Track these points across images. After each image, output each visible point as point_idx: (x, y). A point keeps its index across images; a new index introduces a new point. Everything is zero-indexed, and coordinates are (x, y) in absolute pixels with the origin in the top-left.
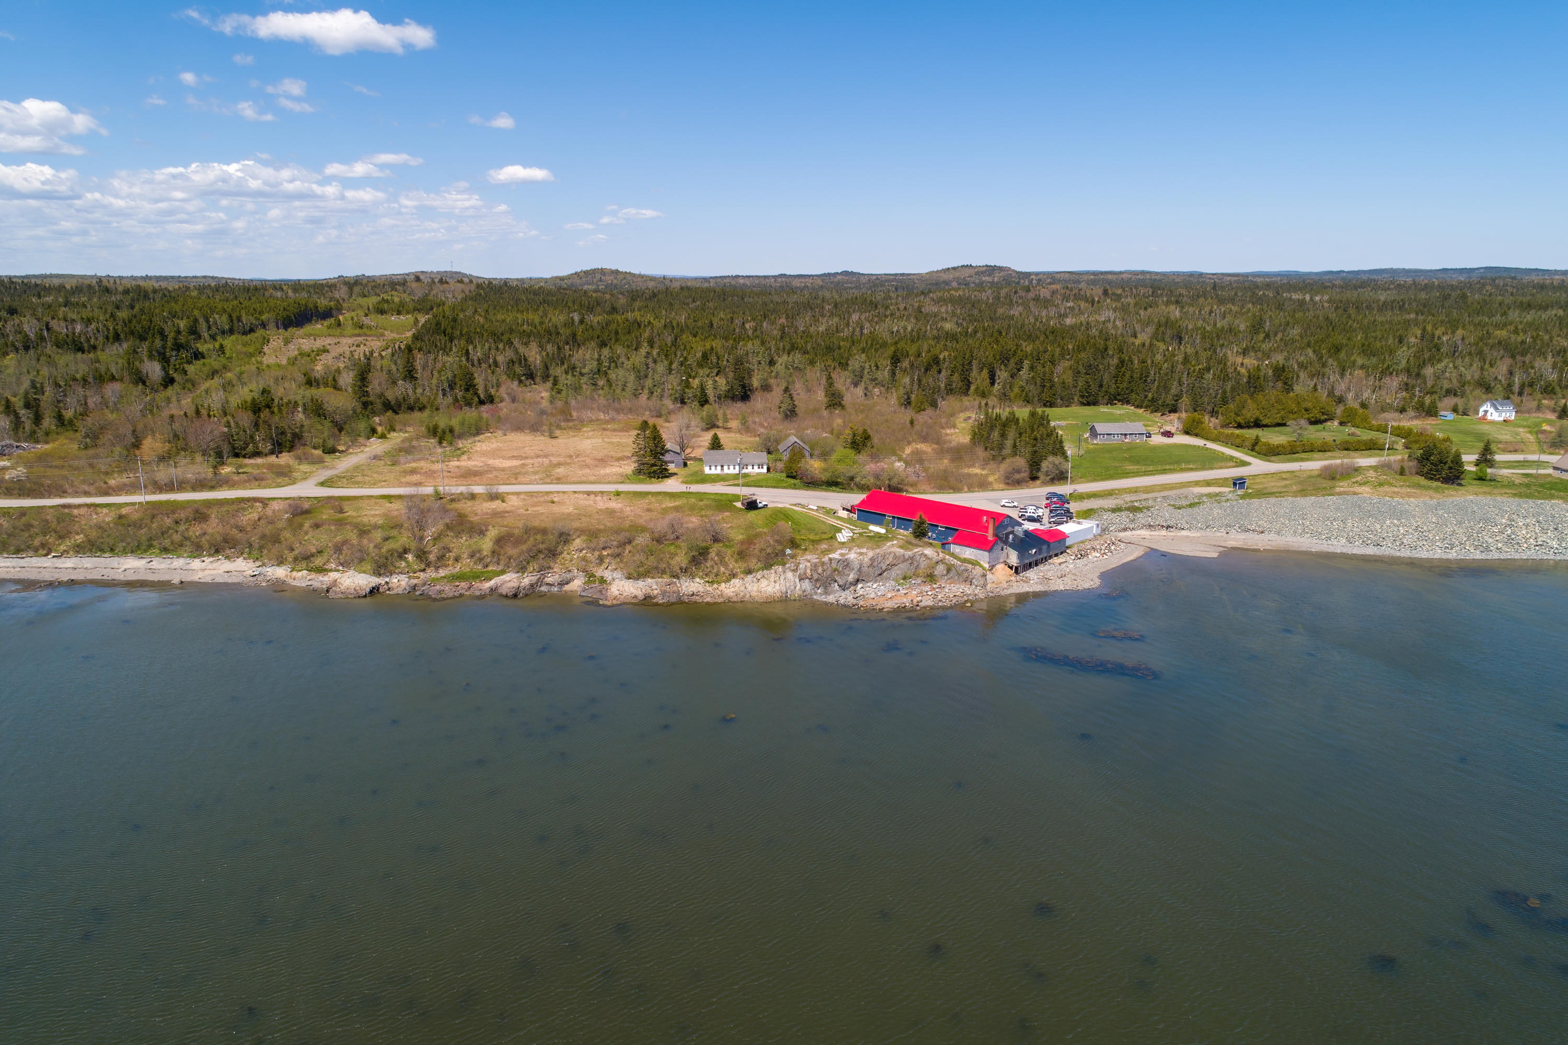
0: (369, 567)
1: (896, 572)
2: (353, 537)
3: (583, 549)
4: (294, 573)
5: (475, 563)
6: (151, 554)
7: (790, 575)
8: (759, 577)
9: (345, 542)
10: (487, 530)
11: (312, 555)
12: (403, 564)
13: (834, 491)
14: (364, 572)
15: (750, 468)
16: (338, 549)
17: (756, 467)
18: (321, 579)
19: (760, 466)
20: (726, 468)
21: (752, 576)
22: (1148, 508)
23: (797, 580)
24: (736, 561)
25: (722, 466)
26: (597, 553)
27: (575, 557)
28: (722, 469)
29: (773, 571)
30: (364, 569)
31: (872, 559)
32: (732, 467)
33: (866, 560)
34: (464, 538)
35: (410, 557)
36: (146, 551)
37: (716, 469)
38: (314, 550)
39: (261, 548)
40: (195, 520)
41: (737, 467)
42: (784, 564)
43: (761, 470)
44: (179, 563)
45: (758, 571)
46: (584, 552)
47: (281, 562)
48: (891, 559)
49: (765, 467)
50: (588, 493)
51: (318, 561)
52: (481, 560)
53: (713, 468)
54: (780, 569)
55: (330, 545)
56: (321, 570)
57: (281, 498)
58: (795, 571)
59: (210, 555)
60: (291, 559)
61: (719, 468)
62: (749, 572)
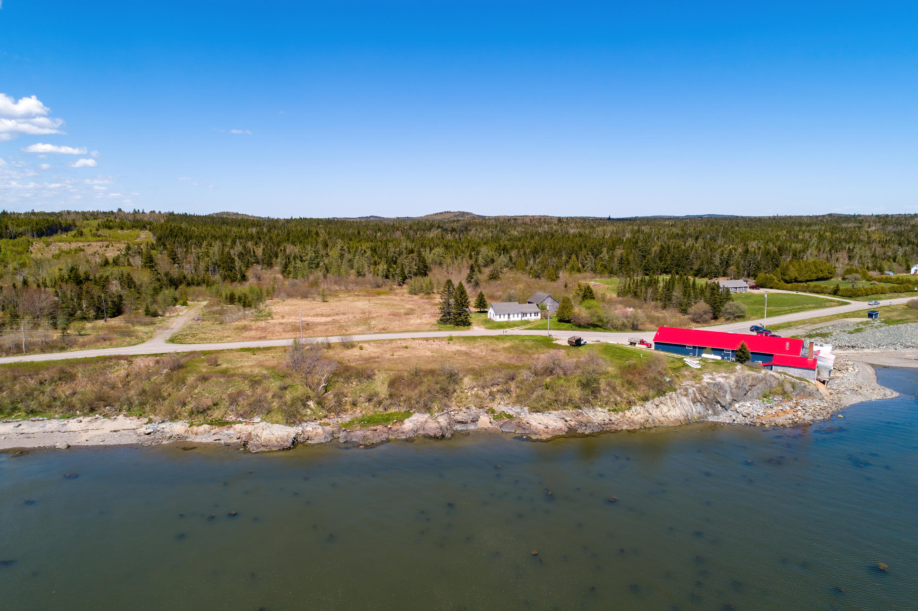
0: (280, 417)
1: (755, 391)
2: (245, 386)
3: (474, 387)
4: (195, 428)
5: (375, 406)
6: (16, 418)
7: (684, 399)
8: (657, 403)
9: (240, 393)
10: (374, 374)
11: (209, 408)
12: (309, 412)
13: (600, 331)
14: (277, 422)
15: (528, 315)
16: (234, 400)
17: (533, 315)
18: (226, 432)
19: (536, 314)
20: (511, 316)
21: (650, 402)
22: (831, 334)
23: (692, 404)
24: (628, 390)
25: (509, 315)
26: (487, 391)
27: (469, 394)
28: (509, 317)
29: (668, 397)
30: (275, 419)
31: (737, 382)
32: (516, 315)
33: (732, 383)
34: (354, 383)
35: (311, 403)
36: (9, 415)
37: (504, 317)
38: (210, 403)
39: (142, 404)
40: (60, 379)
41: (520, 315)
42: (675, 390)
43: (536, 317)
44: (53, 424)
45: (653, 397)
46: (476, 389)
47: (174, 417)
48: (750, 381)
49: (539, 315)
50: (427, 339)
51: (217, 414)
52: (380, 403)
53: (502, 316)
54: (674, 395)
55: (224, 396)
56: (222, 423)
57: (143, 355)
58: (686, 395)
59: (85, 415)
60: (186, 414)
61: (507, 316)
62: (646, 399)
